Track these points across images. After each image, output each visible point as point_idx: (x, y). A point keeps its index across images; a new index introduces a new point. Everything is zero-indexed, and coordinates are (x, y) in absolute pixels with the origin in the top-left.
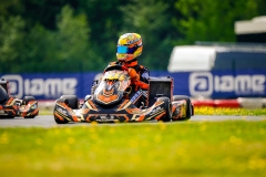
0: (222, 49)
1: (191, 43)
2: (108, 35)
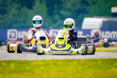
0: (105, 19)
1: (92, 16)
2: (55, 12)
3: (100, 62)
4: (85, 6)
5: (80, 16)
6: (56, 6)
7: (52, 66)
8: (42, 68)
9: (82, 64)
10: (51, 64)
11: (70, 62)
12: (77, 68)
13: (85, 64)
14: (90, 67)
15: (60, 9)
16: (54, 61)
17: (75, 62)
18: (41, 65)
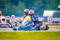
3: (53, 33)
4: (45, 5)
5: (42, 10)
6: (30, 5)
7: (28, 35)
8: (23, 36)
9: (44, 34)
10: (28, 34)
11: (37, 33)
12: (41, 36)
13: (45, 35)
14: (47, 36)
15: (32, 6)
16: (29, 33)
17: (40, 33)
18: (23, 35)
